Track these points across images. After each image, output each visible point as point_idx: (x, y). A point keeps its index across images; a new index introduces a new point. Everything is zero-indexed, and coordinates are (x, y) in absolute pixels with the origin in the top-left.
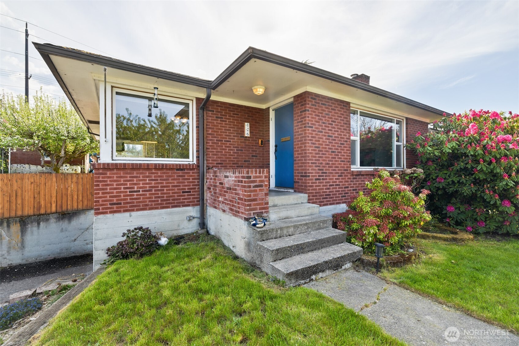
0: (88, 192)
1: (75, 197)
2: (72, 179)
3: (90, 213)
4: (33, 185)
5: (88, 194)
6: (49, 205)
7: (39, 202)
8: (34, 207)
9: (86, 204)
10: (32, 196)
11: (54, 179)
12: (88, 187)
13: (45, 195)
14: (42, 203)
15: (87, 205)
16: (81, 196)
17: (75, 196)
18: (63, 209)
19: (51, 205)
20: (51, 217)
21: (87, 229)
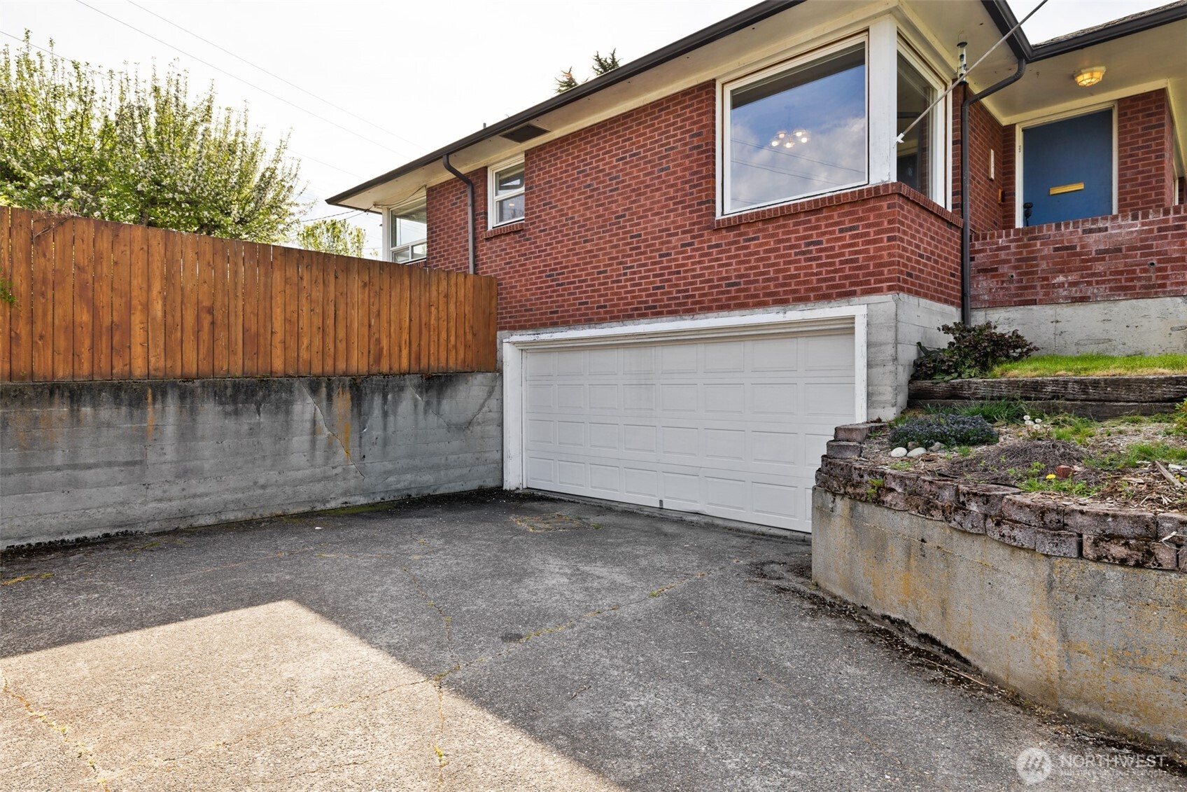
0: (467, 324)
1: (444, 335)
2: (438, 287)
3: (475, 382)
4: (367, 289)
5: (467, 330)
6: (397, 349)
7: (378, 341)
8: (369, 352)
9: (462, 356)
10: (366, 322)
11: (407, 282)
12: (467, 312)
13: (389, 323)
14: (385, 343)
15: (465, 362)
16: (453, 333)
17: (443, 333)
18: (422, 366)
19: (400, 350)
20: (408, 383)
21: (470, 423)
